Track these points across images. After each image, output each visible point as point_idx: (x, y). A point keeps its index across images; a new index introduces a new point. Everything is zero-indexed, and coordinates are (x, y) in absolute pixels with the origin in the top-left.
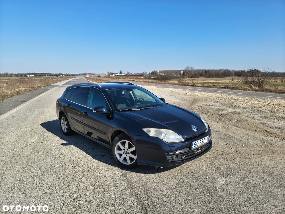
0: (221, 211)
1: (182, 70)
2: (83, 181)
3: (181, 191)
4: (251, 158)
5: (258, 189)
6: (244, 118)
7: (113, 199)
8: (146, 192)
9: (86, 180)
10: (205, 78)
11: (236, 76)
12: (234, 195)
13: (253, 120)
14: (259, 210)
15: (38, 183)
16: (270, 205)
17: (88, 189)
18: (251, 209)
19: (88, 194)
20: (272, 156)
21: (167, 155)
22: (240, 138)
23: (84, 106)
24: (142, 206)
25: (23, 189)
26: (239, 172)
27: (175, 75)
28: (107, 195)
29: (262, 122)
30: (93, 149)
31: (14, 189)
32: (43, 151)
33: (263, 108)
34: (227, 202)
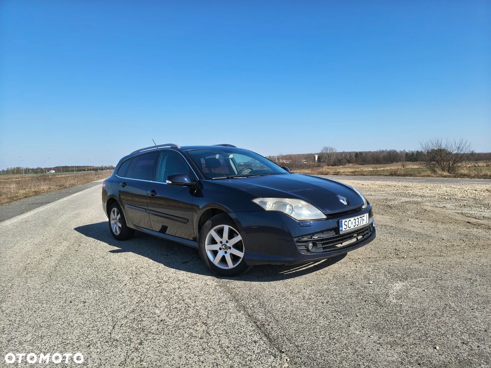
0: (400, 324)
1: (316, 154)
2: (149, 296)
3: (325, 301)
4: (445, 255)
5: (463, 293)
6: (428, 208)
7: (204, 316)
8: (262, 305)
9: (154, 294)
10: (356, 165)
11: (408, 161)
12: (420, 303)
13: (444, 210)
14: (468, 320)
15: (68, 302)
16: (487, 312)
17: (157, 305)
18: (453, 319)
19: (157, 311)
20: (484, 251)
21: (297, 242)
22: (423, 232)
23: (151, 181)
24: (255, 322)
25: (40, 310)
26: (427, 274)
27: (304, 161)
28: (192, 312)
29: (459, 212)
30: (167, 255)
31: (25, 311)
32: (78, 261)
33: (460, 195)
34: (410, 312)
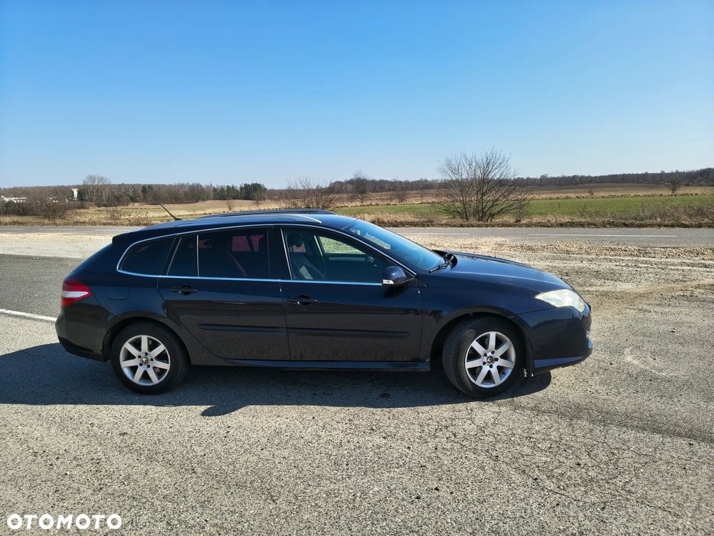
1: (75, 187)
10: (146, 206)
11: (217, 199)
23: (280, 280)
27: (53, 200)
